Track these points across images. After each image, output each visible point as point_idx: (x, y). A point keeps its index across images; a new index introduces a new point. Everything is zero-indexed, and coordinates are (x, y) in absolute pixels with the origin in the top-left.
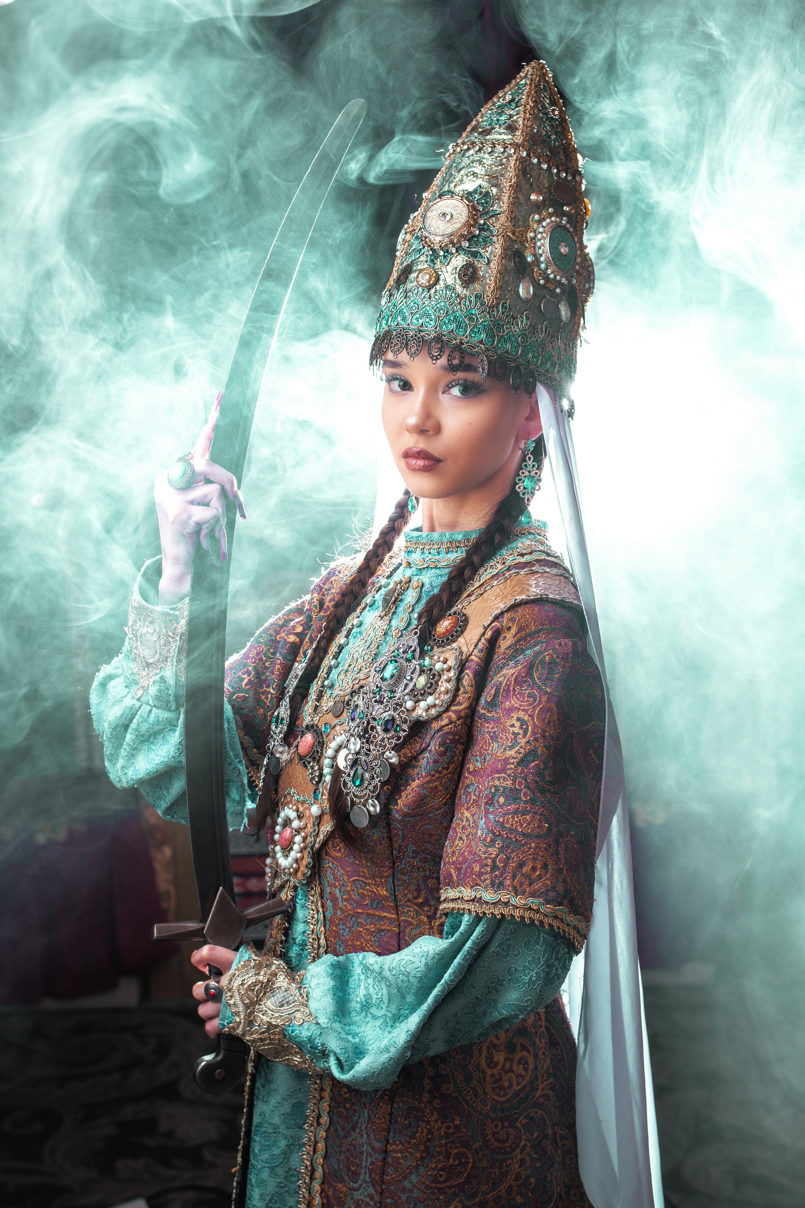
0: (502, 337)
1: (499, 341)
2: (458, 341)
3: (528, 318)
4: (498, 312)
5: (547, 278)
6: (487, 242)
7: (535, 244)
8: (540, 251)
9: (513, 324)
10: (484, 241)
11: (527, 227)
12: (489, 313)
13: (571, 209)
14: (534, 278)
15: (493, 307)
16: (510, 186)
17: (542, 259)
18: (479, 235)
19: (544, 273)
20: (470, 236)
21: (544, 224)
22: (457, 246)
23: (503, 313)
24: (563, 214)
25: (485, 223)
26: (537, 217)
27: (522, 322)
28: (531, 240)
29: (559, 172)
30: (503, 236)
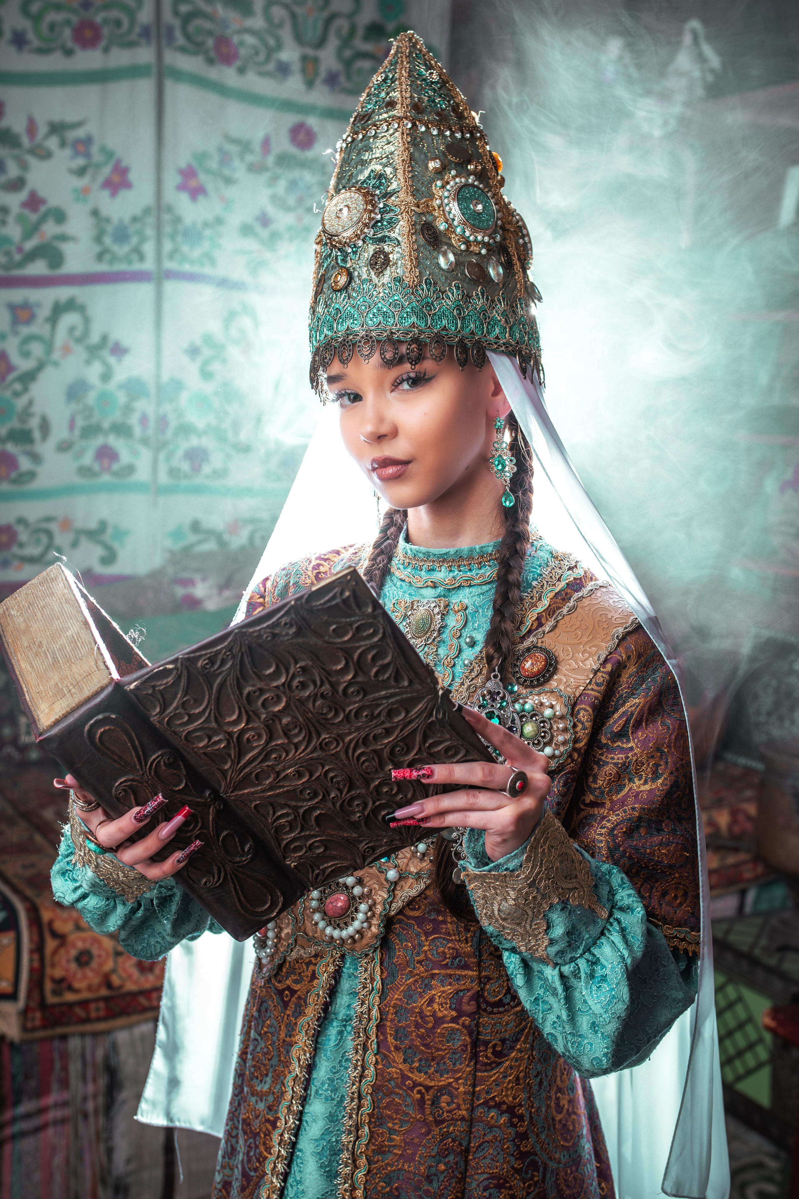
0: (434, 314)
1: (432, 319)
2: (388, 332)
3: (458, 288)
4: (423, 290)
5: (467, 243)
6: (392, 223)
7: (443, 211)
8: (451, 216)
9: (443, 299)
10: (389, 223)
11: (432, 196)
12: (413, 294)
13: (476, 166)
14: (452, 245)
15: (416, 286)
16: (403, 161)
17: (456, 223)
18: (382, 219)
19: (463, 238)
20: (373, 222)
21: (448, 187)
22: (362, 237)
23: (429, 290)
24: (469, 173)
25: (385, 205)
26: (439, 183)
27: (453, 294)
28: (439, 208)
29: (453, 133)
30: (407, 212)
